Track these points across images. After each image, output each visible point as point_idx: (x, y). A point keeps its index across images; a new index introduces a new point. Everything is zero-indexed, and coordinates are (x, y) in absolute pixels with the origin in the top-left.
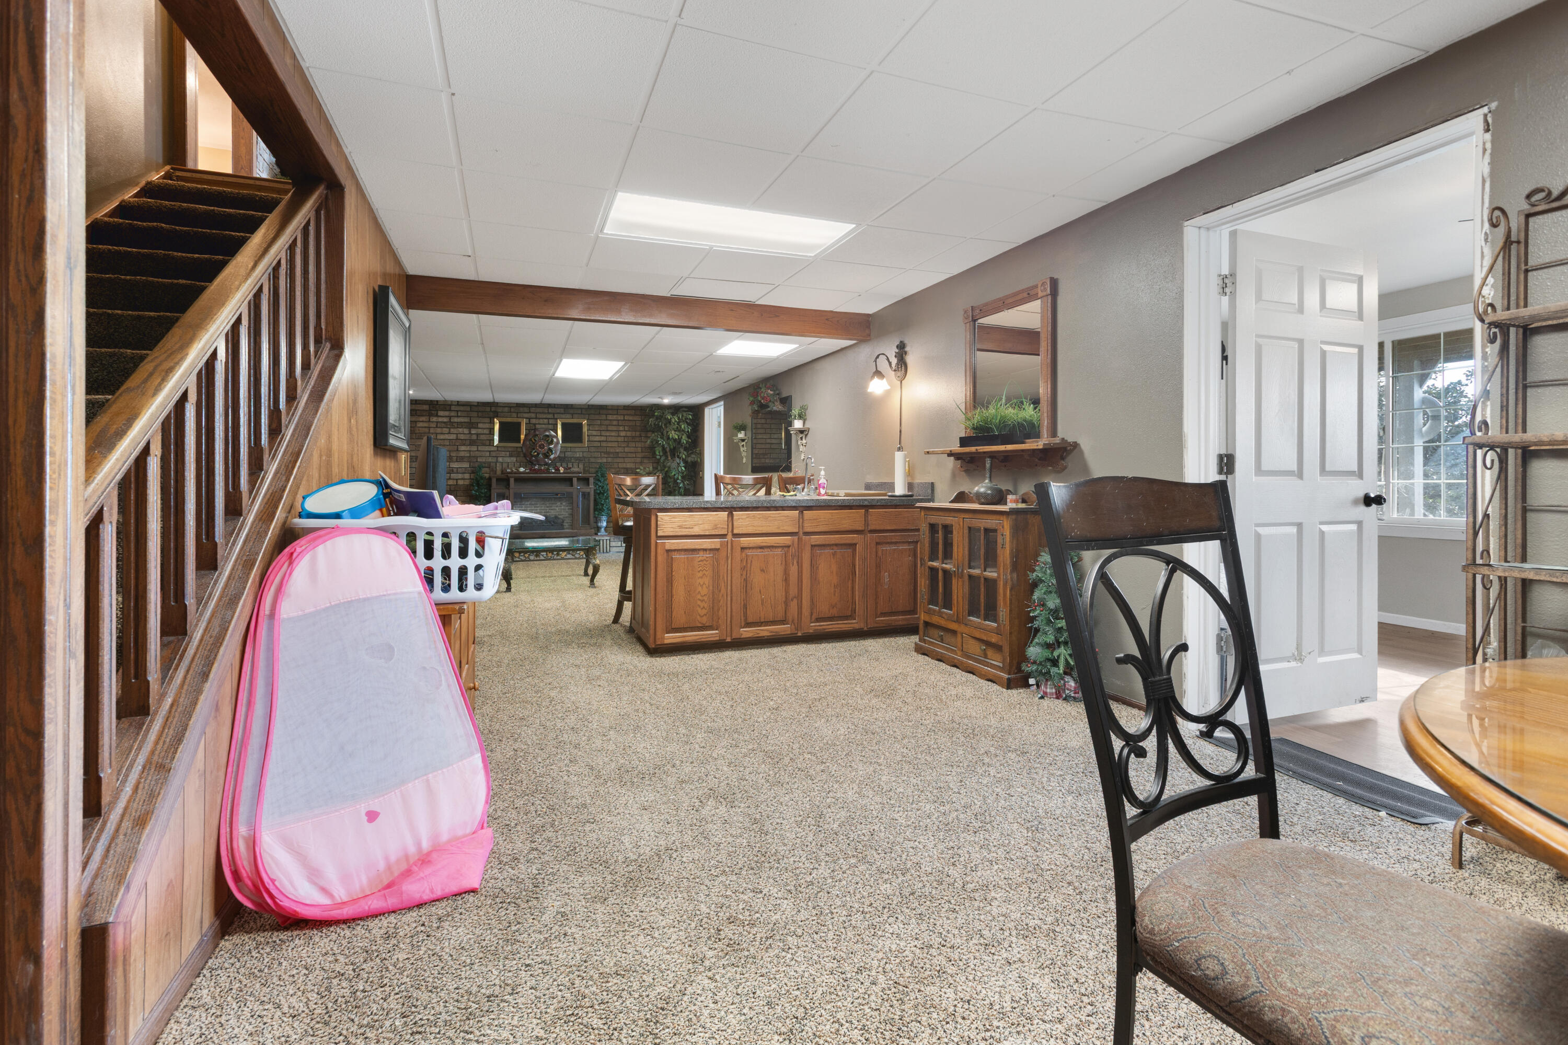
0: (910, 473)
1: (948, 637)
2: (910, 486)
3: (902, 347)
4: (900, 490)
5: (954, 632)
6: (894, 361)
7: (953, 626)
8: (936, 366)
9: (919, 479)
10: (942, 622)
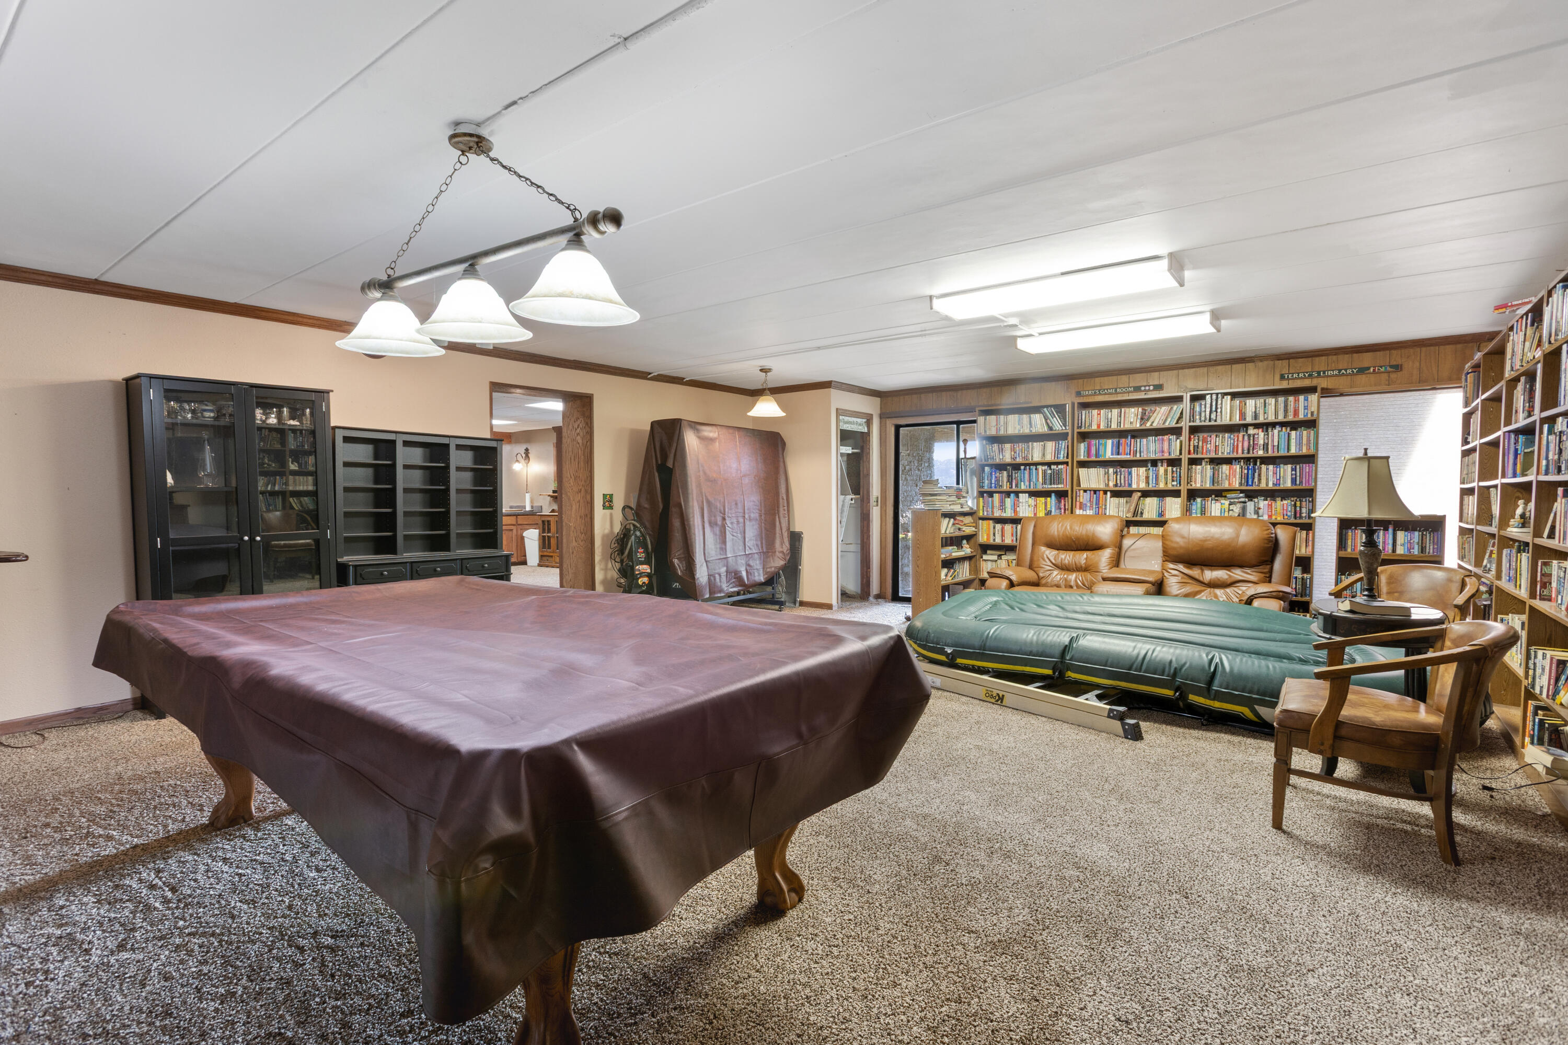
0: (532, 501)
1: (550, 559)
2: (532, 507)
3: (527, 450)
4: (528, 508)
5: (552, 556)
6: (524, 456)
7: (551, 554)
8: (541, 458)
9: (536, 504)
10: (548, 554)
